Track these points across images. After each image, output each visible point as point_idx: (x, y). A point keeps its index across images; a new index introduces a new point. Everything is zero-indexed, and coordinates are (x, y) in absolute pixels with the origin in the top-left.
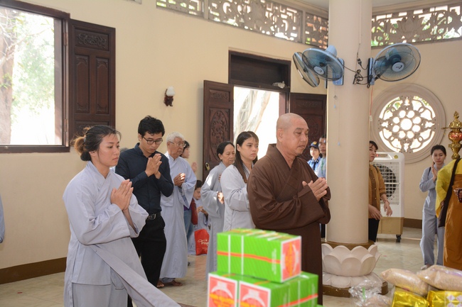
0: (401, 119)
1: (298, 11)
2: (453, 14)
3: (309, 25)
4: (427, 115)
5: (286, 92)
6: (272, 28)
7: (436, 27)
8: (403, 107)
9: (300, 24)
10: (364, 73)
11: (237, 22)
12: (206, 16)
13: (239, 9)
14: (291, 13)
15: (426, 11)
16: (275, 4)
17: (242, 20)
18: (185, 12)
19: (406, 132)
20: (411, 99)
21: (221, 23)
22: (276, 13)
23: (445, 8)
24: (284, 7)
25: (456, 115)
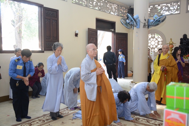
0: (151, 41)
1: (118, 5)
2: (168, 7)
3: (121, 10)
4: (159, 40)
5: (114, 32)
6: (109, 11)
7: (162, 11)
8: (152, 37)
9: (118, 10)
10: (147, 24)
11: (98, 8)
12: (88, 7)
13: (99, 4)
14: (115, 6)
15: (159, 5)
16: (110, 3)
17: (100, 8)
18: (81, 5)
19: (153, 45)
20: (154, 35)
21: (93, 8)
22: (110, 6)
23: (165, 5)
24: (113, 4)
25: (171, 39)
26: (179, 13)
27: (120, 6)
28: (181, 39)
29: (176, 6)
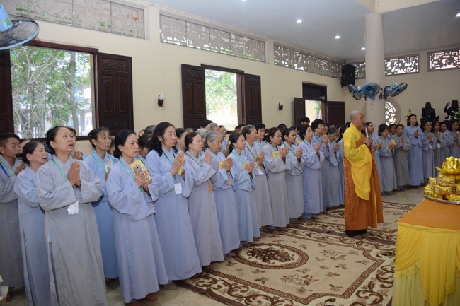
1: (328, 61)
2: (401, 62)
3: (333, 67)
4: (391, 110)
5: (325, 102)
7: (394, 68)
9: (329, 65)
10: (383, 94)
11: (304, 68)
12: (292, 67)
13: (305, 62)
14: (325, 62)
15: (388, 60)
16: (319, 59)
17: (306, 67)
18: (284, 66)
22: (319, 63)
23: (398, 59)
24: (323, 60)
25: (410, 110)
26: (418, 72)
27: (332, 62)
28: (423, 110)
29: (414, 62)
